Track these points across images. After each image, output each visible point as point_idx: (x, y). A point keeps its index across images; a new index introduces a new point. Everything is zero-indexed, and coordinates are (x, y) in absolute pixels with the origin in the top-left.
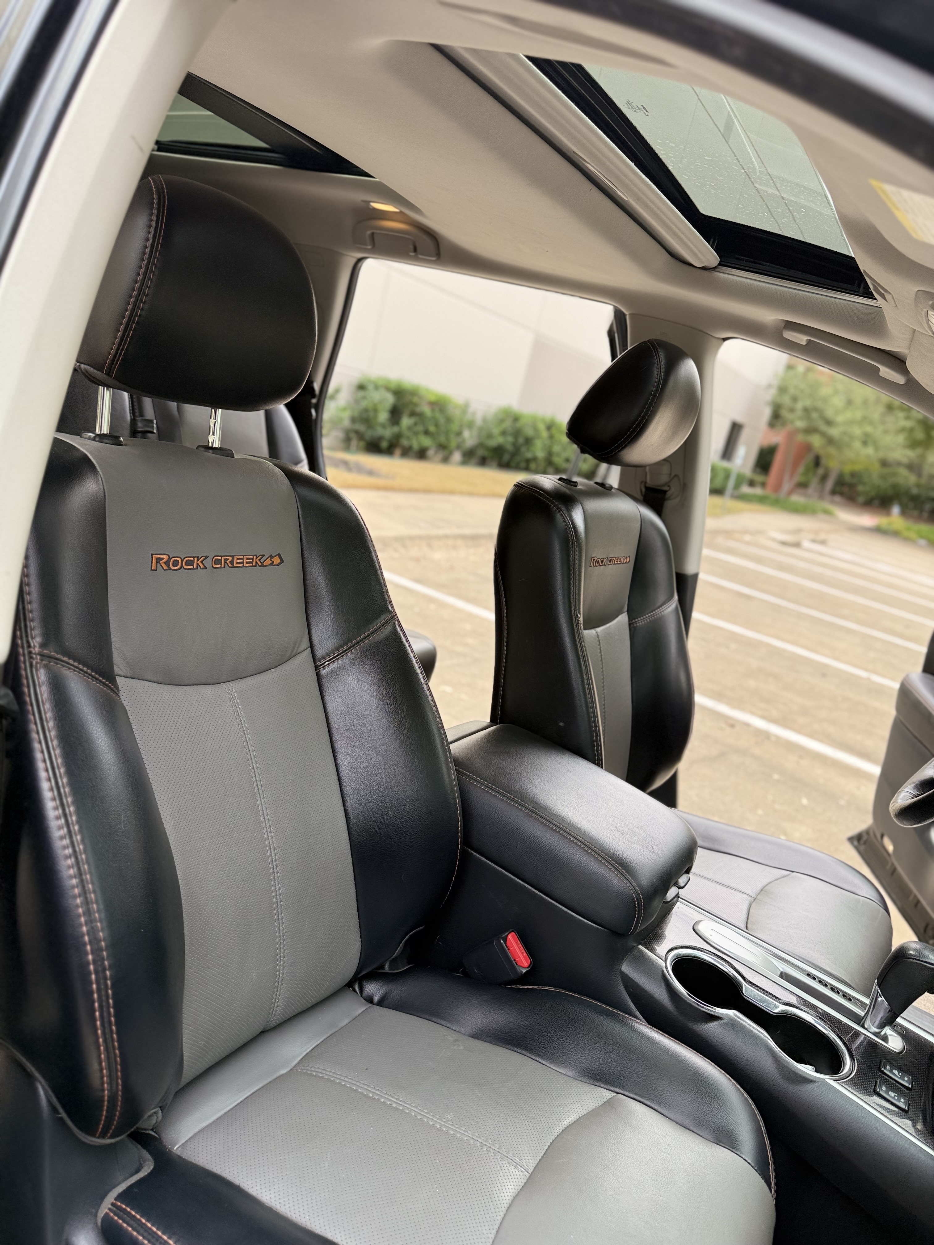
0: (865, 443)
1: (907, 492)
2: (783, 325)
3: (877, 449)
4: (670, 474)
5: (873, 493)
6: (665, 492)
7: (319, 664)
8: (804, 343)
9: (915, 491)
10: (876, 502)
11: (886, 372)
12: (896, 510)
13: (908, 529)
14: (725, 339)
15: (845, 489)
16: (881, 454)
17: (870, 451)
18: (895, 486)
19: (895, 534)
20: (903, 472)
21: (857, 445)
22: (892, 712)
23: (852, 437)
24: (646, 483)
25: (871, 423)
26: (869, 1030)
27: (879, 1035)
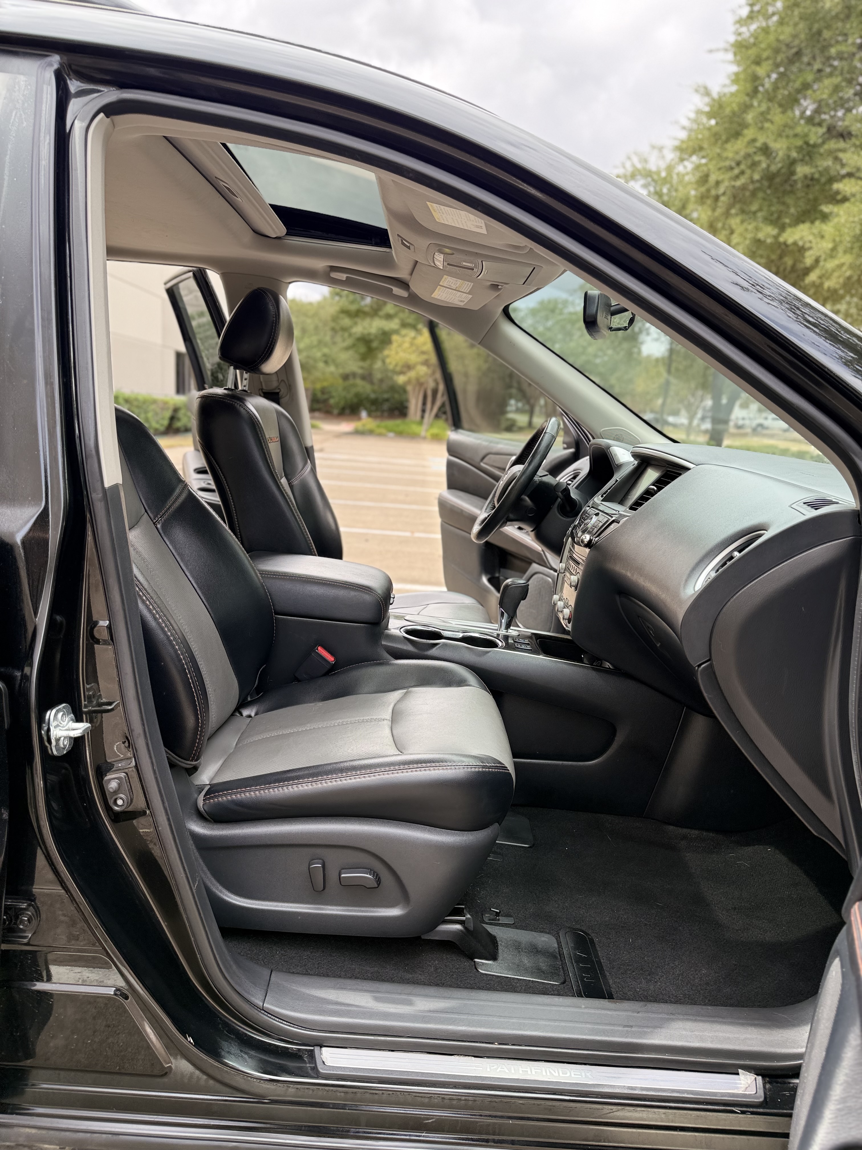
0: (326, 362)
1: (367, 398)
2: (329, 269)
3: (337, 366)
4: (278, 380)
5: (342, 404)
6: (278, 393)
7: (155, 521)
8: (344, 279)
9: (373, 396)
10: (347, 411)
11: (397, 291)
12: (364, 414)
13: (378, 426)
14: (290, 283)
15: (321, 406)
16: (341, 371)
17: (332, 368)
18: (357, 395)
19: (370, 433)
20: (359, 382)
21: (321, 365)
22: (438, 520)
23: (315, 360)
24: (262, 389)
25: (326, 345)
26: (502, 631)
27: (507, 632)
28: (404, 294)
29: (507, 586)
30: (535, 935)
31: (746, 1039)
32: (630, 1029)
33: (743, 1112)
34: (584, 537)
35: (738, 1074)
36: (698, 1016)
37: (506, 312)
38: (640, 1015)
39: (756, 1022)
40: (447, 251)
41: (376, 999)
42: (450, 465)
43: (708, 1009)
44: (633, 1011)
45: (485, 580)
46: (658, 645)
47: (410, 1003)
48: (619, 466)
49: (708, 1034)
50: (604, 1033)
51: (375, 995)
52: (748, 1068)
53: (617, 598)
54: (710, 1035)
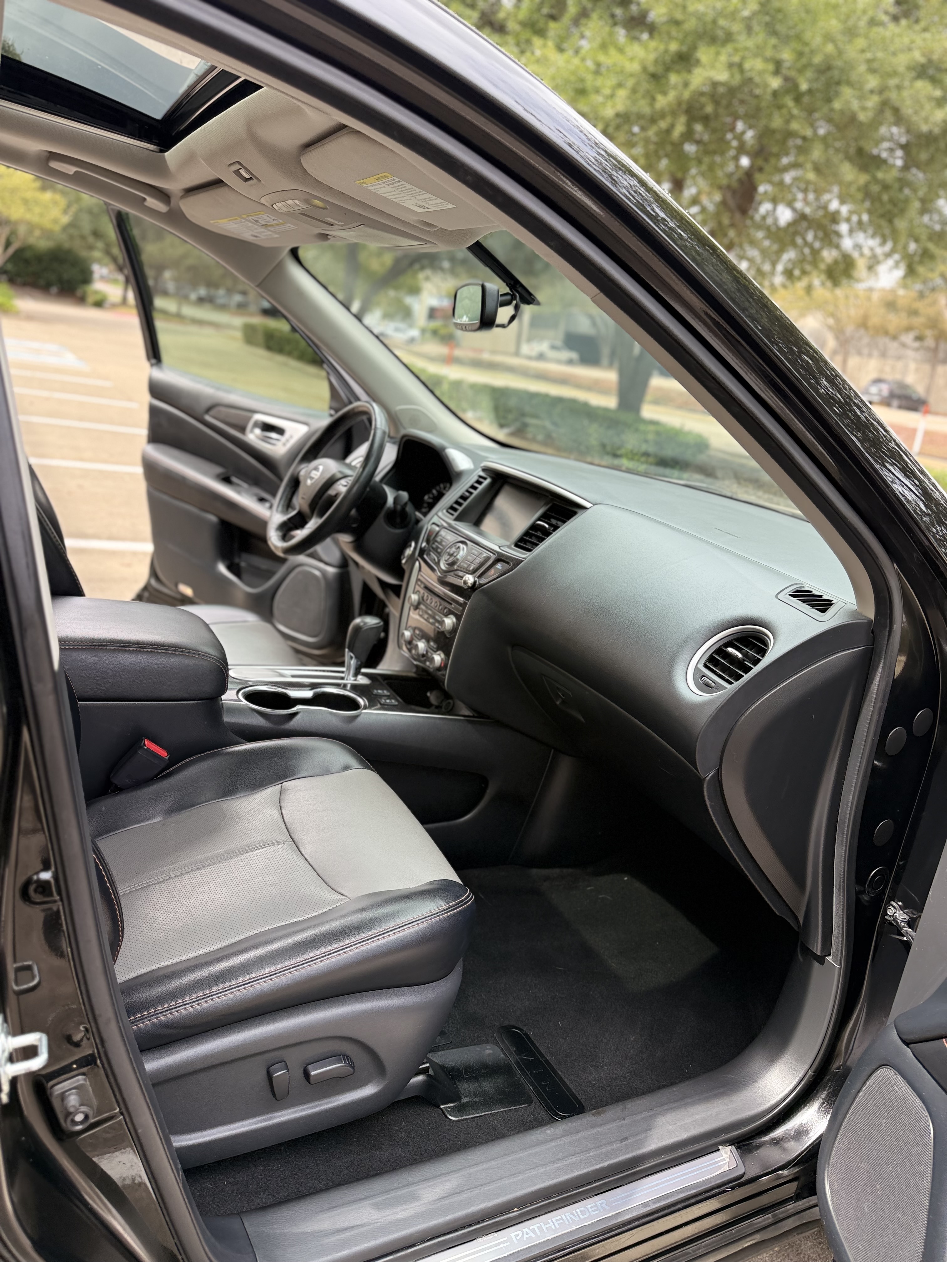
2: (47, 155)
8: (72, 173)
26: (350, 680)
27: (355, 680)
28: (161, 207)
29: (358, 629)
30: (478, 1049)
31: (717, 1114)
32: (626, 1142)
33: (733, 1188)
34: (467, 579)
35: (719, 1150)
36: (671, 1103)
37: (294, 253)
38: (626, 1122)
39: (716, 1092)
40: (317, 202)
41: (378, 1207)
42: (154, 412)
43: (674, 1091)
44: (619, 1119)
45: (222, 568)
46: (558, 703)
47: (415, 1197)
48: (459, 475)
49: (688, 1121)
50: (608, 1155)
51: (374, 1201)
52: (725, 1143)
53: (509, 649)
54: (690, 1121)
